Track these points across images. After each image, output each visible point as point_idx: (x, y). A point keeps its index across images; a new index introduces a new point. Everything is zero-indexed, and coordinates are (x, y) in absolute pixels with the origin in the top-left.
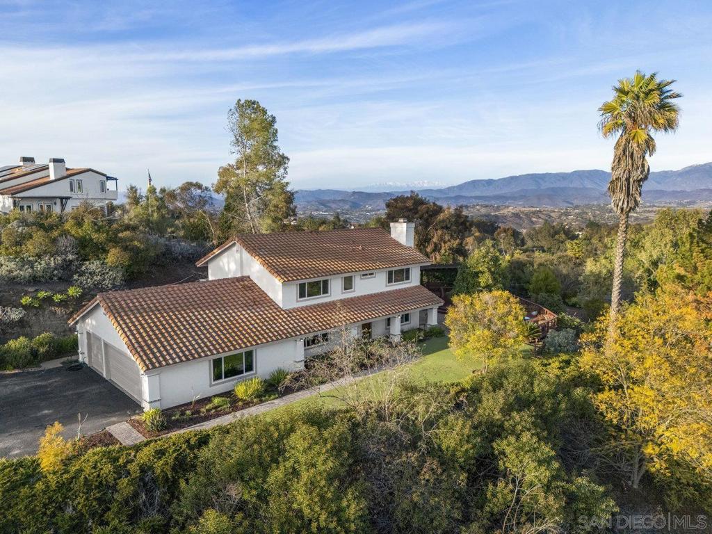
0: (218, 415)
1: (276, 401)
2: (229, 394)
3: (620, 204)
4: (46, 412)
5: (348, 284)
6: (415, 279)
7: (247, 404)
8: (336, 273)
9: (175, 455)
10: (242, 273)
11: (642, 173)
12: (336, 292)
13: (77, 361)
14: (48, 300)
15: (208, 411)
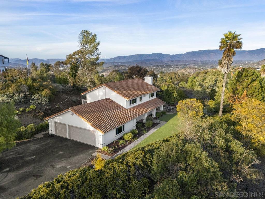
1: (138, 139)
2: (122, 138)
5: (141, 99)
10: (106, 97)
12: (138, 102)
14: (24, 111)
15: (121, 145)
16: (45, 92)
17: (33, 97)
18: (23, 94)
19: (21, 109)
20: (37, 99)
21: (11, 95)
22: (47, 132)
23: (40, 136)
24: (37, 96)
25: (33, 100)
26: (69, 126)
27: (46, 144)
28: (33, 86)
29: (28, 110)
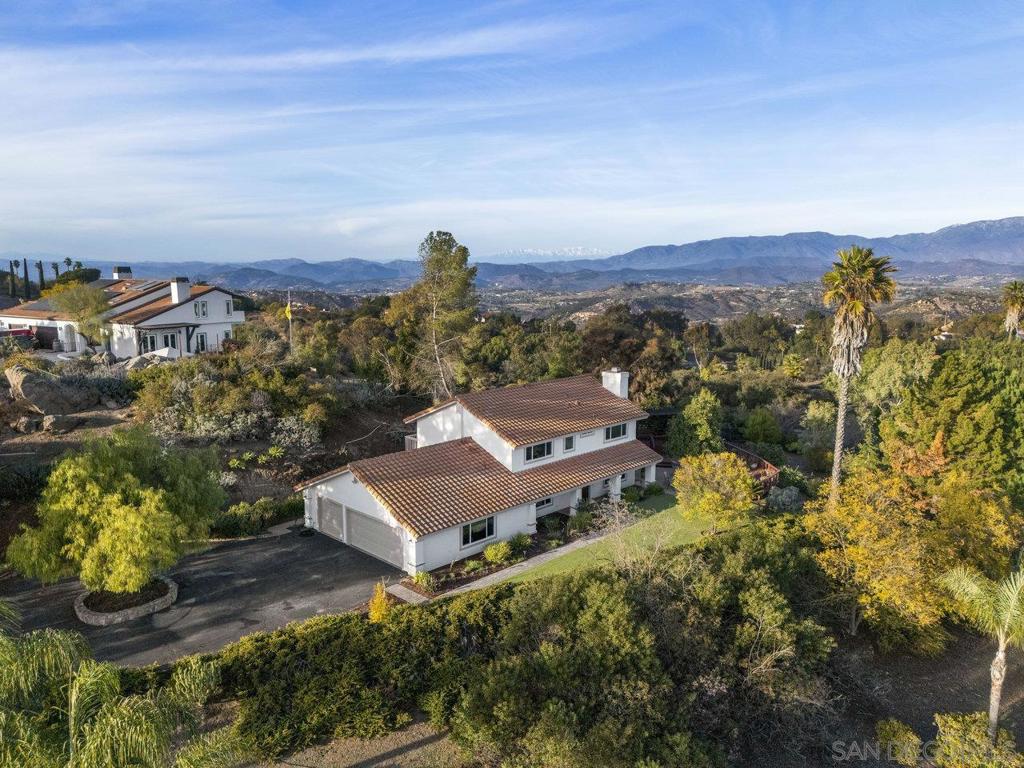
0: (477, 577)
1: (524, 564)
2: (478, 556)
3: (842, 369)
4: (315, 576)
5: (569, 444)
6: (631, 435)
7: (500, 567)
8: (557, 434)
9: (482, 608)
10: (462, 433)
11: (861, 341)
12: (559, 453)
13: (302, 526)
14: (253, 462)
15: (468, 573)
16: (312, 412)
17: (280, 425)
18: (255, 416)
19: (248, 456)
20: (290, 431)
21: (226, 416)
22: (299, 522)
23: (280, 530)
24: (289, 422)
25: (279, 431)
26: (349, 511)
27: (288, 554)
28: (283, 393)
29: (262, 459)
